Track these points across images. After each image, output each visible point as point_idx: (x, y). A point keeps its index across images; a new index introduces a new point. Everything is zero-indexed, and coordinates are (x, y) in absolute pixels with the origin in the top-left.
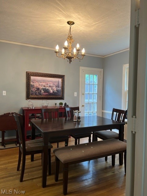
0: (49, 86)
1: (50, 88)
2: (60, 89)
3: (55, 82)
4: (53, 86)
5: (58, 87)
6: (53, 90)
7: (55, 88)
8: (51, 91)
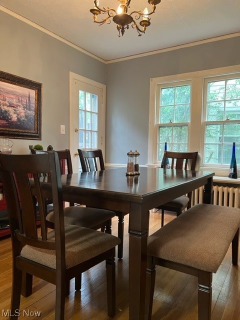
0: (9, 103)
1: (11, 109)
2: (32, 113)
3: (23, 96)
4: (18, 106)
5: (29, 110)
6: (18, 115)
7: (22, 111)
8: (14, 118)
